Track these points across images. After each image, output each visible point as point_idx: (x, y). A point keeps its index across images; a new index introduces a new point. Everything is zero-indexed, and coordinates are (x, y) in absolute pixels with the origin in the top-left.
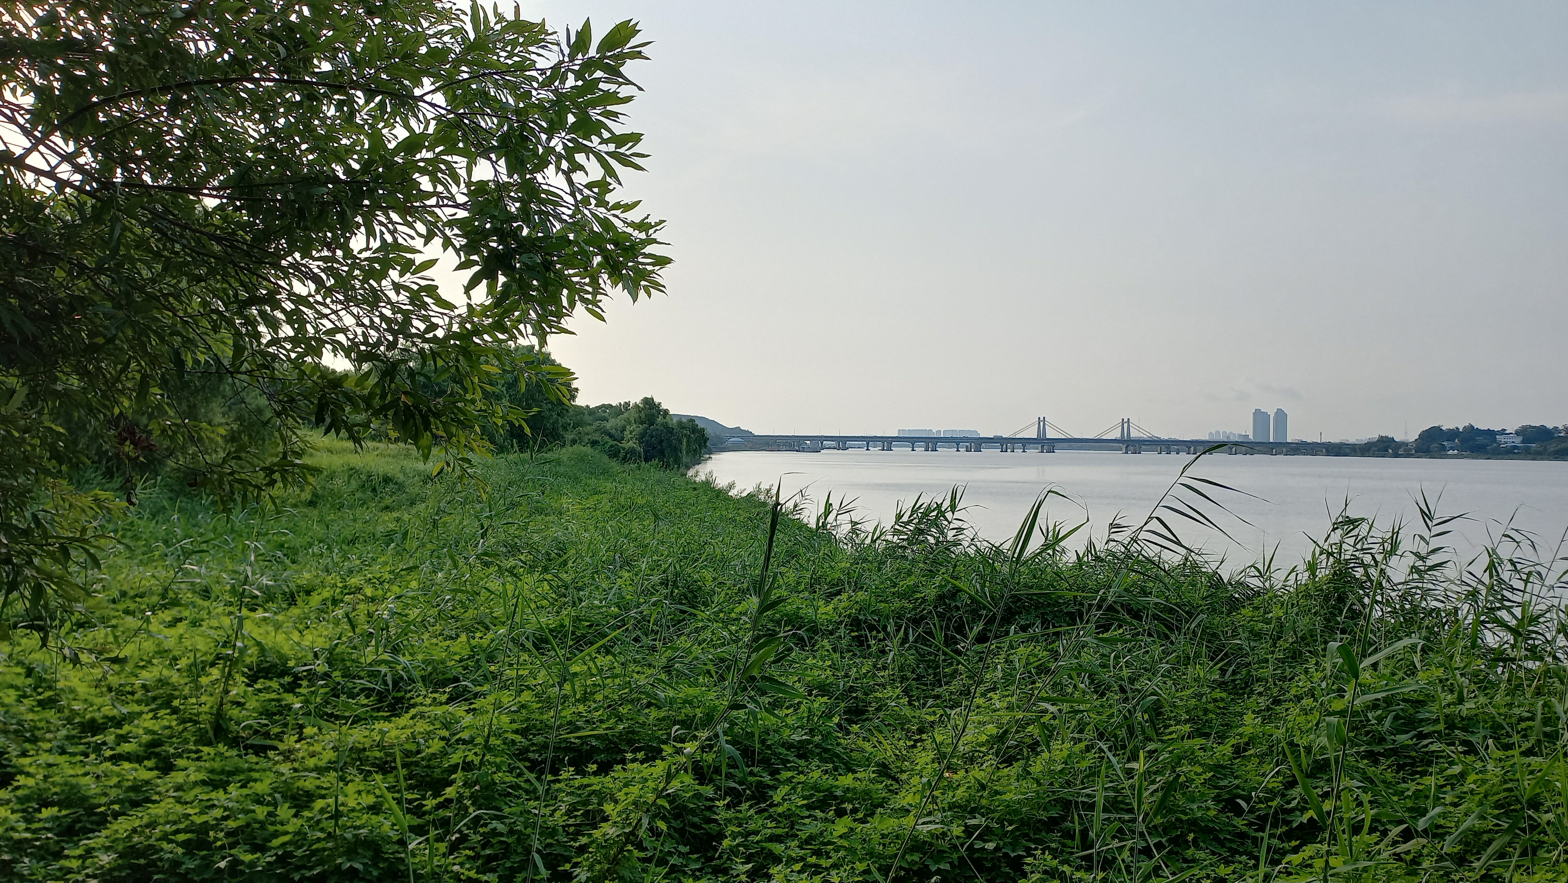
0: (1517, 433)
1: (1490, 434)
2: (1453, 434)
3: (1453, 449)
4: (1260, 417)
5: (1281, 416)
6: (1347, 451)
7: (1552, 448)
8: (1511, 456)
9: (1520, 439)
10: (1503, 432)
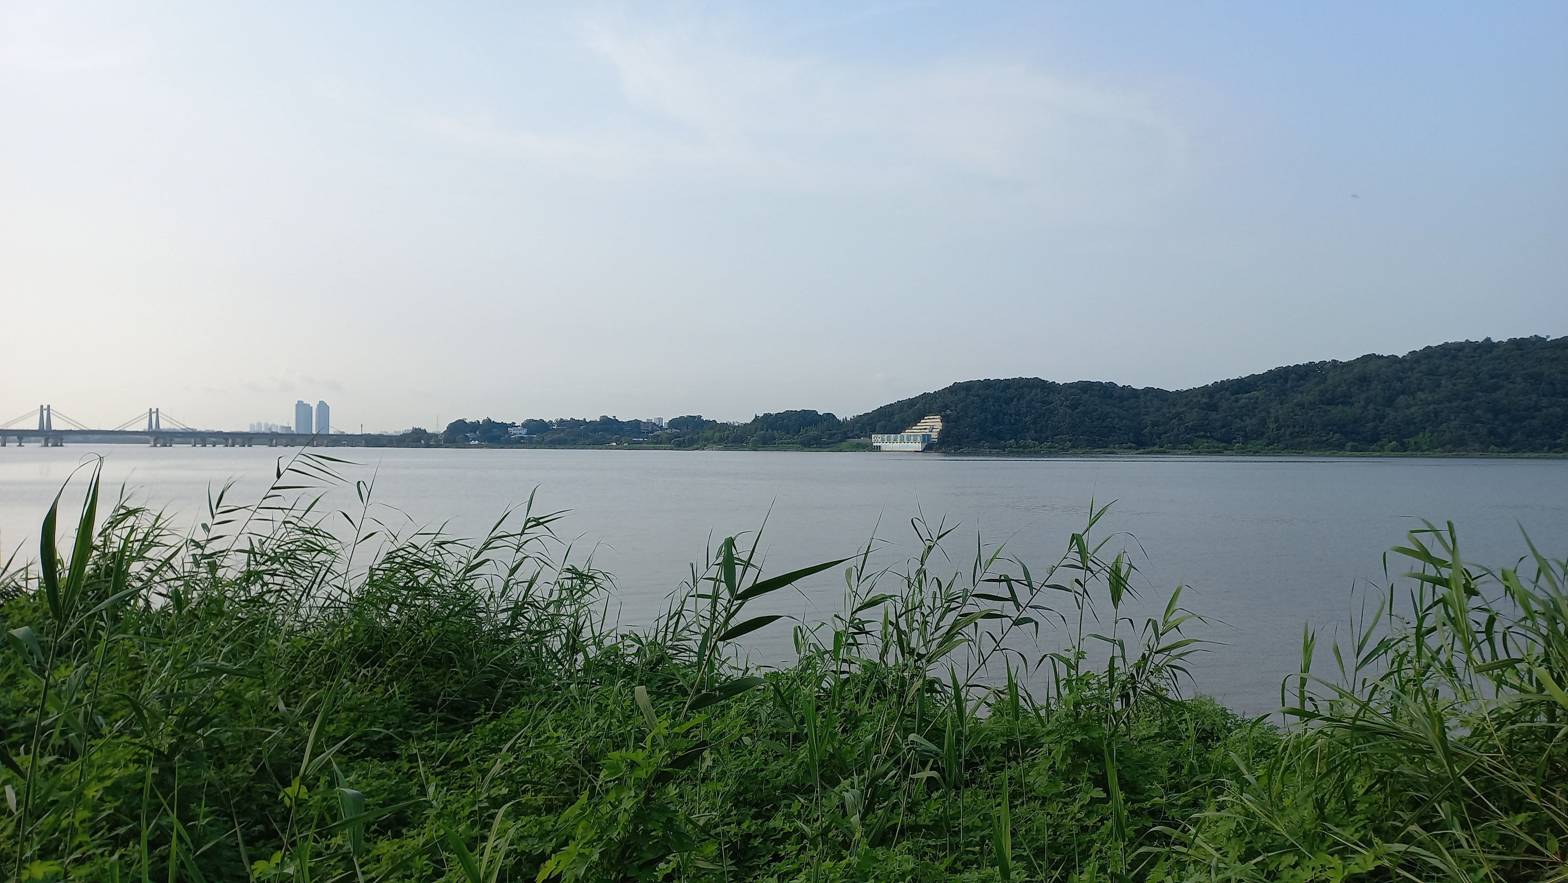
0: (524, 425)
1: (504, 426)
2: (475, 426)
3: (474, 439)
4: (302, 409)
5: (323, 408)
6: (385, 442)
7: (547, 439)
8: (519, 445)
9: (525, 431)
10: (513, 425)
